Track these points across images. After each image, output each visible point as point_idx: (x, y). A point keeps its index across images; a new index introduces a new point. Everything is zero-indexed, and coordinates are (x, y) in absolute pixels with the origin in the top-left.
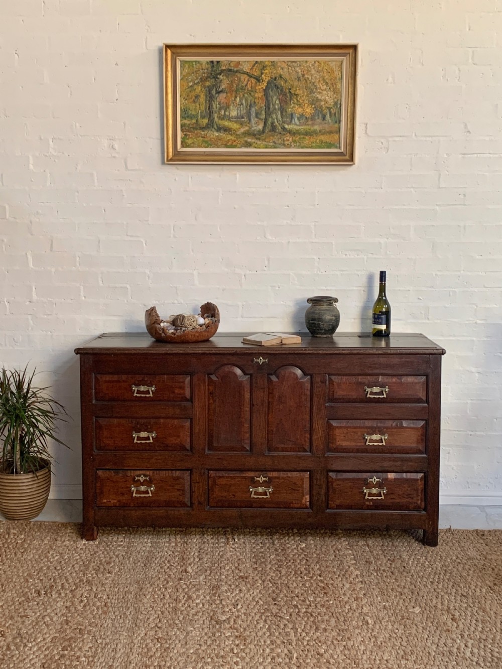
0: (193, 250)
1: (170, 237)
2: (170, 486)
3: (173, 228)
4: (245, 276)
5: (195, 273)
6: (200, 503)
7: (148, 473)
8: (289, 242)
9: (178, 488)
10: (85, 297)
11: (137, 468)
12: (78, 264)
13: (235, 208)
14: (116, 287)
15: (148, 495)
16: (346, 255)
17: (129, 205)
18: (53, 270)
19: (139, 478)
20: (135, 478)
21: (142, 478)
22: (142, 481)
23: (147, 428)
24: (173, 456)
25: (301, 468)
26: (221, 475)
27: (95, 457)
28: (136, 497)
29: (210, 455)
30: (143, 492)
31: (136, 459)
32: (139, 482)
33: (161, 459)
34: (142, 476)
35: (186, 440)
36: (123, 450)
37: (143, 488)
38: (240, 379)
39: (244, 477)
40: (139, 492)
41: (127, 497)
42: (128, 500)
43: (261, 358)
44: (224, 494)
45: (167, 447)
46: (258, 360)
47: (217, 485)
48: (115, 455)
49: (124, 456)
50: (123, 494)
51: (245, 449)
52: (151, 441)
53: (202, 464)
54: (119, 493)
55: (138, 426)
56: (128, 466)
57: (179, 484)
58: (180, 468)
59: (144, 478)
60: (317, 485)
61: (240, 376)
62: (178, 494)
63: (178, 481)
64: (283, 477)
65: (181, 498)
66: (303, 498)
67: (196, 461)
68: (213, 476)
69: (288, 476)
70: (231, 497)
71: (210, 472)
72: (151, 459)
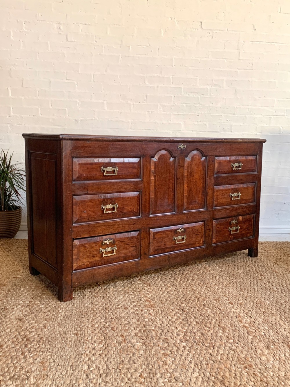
0: (104, 89)
1: (91, 81)
2: (127, 245)
3: (92, 76)
4: (133, 105)
5: (105, 102)
6: (145, 254)
7: (112, 236)
8: (158, 86)
9: (132, 245)
10: (41, 114)
11: (104, 234)
12: (37, 95)
13: (128, 66)
14: (59, 109)
15: (113, 254)
16: (189, 95)
17: (68, 62)
18: (23, 98)
19: (106, 242)
21: (108, 241)
22: (108, 244)
23: (111, 201)
24: (129, 221)
25: (201, 220)
26: (157, 231)
27: (73, 229)
28: (105, 257)
29: (152, 217)
30: (109, 253)
31: (104, 227)
32: (106, 245)
33: (121, 224)
34: (108, 240)
35: (137, 208)
36: (94, 221)
37: (109, 249)
38: (170, 160)
39: (171, 231)
40: (107, 253)
41: (97, 258)
42: (98, 261)
43: (182, 145)
44: (159, 244)
45: (124, 215)
46: (181, 146)
47: (156, 239)
48: (89, 225)
49: (96, 225)
50: (94, 257)
51: (172, 211)
52: (116, 211)
53: (147, 225)
54: (91, 256)
55: (106, 200)
56: (98, 233)
57: (133, 242)
58: (133, 230)
59: (110, 241)
60: (208, 229)
61: (170, 158)
62: (132, 250)
63: (132, 240)
64: (191, 227)
65: (134, 253)
66: (201, 240)
67: (144, 222)
68: (153, 232)
69: (194, 226)
70: (163, 246)
71: (151, 230)
72: (114, 225)
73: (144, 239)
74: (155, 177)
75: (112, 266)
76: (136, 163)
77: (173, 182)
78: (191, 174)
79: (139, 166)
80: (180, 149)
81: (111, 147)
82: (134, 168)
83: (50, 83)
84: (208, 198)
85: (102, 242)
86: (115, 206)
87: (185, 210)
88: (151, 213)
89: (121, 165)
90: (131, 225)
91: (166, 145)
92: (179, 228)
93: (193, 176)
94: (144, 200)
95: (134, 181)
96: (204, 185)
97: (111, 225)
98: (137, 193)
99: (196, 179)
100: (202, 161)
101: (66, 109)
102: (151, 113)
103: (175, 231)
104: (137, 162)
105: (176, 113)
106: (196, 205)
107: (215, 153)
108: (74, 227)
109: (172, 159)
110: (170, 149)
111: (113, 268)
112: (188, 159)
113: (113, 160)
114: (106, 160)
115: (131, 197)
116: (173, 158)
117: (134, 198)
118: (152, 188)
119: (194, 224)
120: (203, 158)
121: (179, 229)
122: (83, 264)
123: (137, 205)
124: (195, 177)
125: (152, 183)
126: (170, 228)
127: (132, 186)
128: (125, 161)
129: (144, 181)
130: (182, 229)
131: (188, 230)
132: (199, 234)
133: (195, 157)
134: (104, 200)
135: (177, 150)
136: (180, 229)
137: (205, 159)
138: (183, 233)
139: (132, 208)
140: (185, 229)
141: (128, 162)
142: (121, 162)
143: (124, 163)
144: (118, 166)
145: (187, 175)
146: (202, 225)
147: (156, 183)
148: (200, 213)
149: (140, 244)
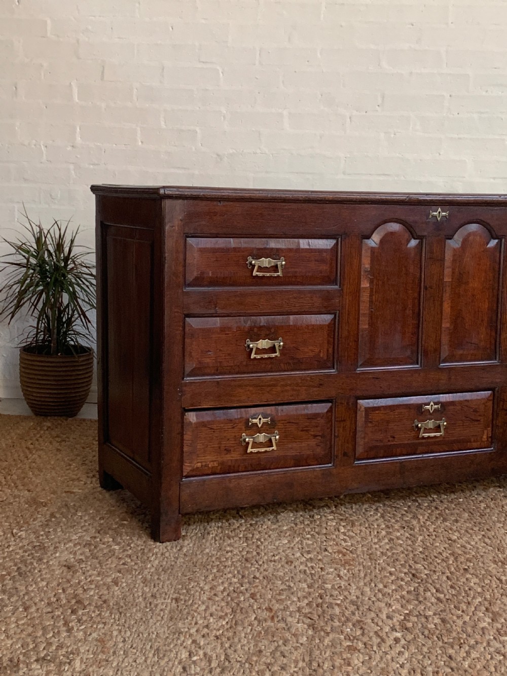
0: (283, 82)
1: (255, 65)
2: (302, 431)
3: (258, 53)
4: (350, 118)
5: (285, 113)
6: (345, 454)
7: (268, 410)
9: (315, 433)
10: (142, 142)
11: (251, 404)
12: (135, 98)
13: (341, 26)
14: (182, 130)
15: (271, 448)
17: (203, 21)
18: (103, 105)
19: (255, 421)
21: (260, 419)
22: (260, 426)
23: (270, 332)
24: (309, 379)
25: (484, 386)
26: (375, 405)
27: (184, 388)
28: (251, 452)
29: (363, 373)
30: (261, 445)
31: (251, 389)
32: (255, 428)
33: (290, 385)
34: (260, 417)
35: (328, 350)
36: (230, 373)
37: (261, 437)
38: (409, 246)
39: (408, 406)
40: (256, 445)
41: (235, 456)
42: (236, 460)
43: (440, 210)
44: (380, 436)
45: (298, 365)
46: (436, 214)
47: (371, 422)
48: (218, 382)
49: (233, 383)
50: (228, 451)
51: (411, 361)
52: (277, 354)
53: (351, 389)
54: (223, 448)
55: (256, 330)
56: (239, 401)
57: (317, 427)
58: (318, 398)
59: (263, 420)
60: (503, 409)
61: (408, 241)
62: (315, 443)
63: (316, 421)
64: (460, 402)
65: (319, 450)
66: (483, 432)
67: (343, 384)
68: (365, 408)
69: (466, 400)
70: (389, 441)
71: (360, 402)
72: (274, 385)
73: (344, 421)
74: (371, 282)
75: (269, 475)
76: (326, 251)
77: (416, 295)
78: (460, 278)
79: (335, 258)
80: (434, 221)
81: (270, 214)
82: (322, 261)
83: (163, 69)
84: (504, 336)
85: (248, 421)
86: (277, 345)
87: (444, 362)
88: (360, 363)
89: (291, 254)
90: (314, 387)
91: (400, 211)
92: (430, 402)
93: (467, 283)
94: (345, 333)
95: (321, 291)
96: (495, 305)
98: (328, 318)
99: (474, 289)
100: (489, 248)
101: (198, 129)
102: (392, 136)
103: (419, 407)
104: (329, 247)
105: (456, 136)
106: (472, 352)
108: (186, 385)
109: (413, 243)
110: (410, 219)
111: (273, 479)
112: (455, 243)
113: (273, 244)
114: (258, 243)
115: (313, 325)
116: (417, 241)
117: (321, 327)
118: (364, 308)
119: (468, 396)
120: (493, 243)
121: (428, 404)
122: (204, 464)
123: (328, 343)
124: (471, 285)
125: (365, 297)
126: (407, 400)
127: (317, 301)
128: (302, 246)
129: (345, 291)
130: (435, 404)
131: (452, 407)
132: (479, 418)
133: (471, 238)
134: (251, 329)
135: (427, 223)
136: (432, 403)
137: (497, 243)
138: (437, 414)
139: (317, 350)
140: (444, 405)
141: (308, 247)
142: (293, 246)
143: (298, 250)
144: (284, 257)
145: (450, 280)
146: (488, 399)
147: (374, 297)
148: (483, 369)
149: (333, 432)
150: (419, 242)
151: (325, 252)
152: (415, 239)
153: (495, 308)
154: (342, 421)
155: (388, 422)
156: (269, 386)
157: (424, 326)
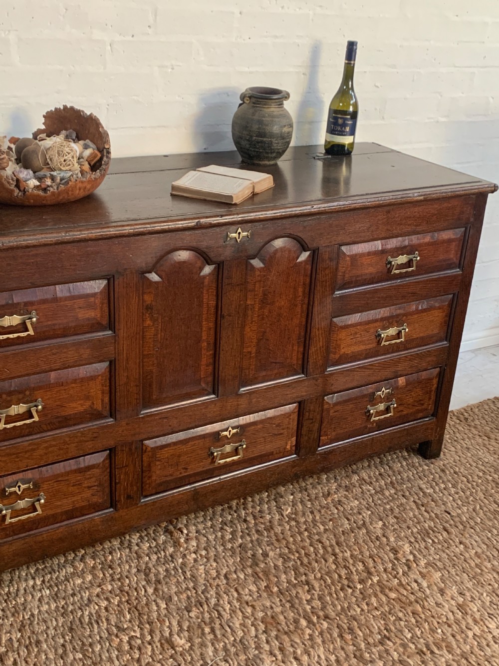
2: (73, 486)
6: (129, 497)
7: (29, 475)
9: (89, 485)
11: (6, 473)
15: (35, 514)
19: (13, 489)
20: (6, 491)
21: (20, 486)
22: (19, 493)
23: (23, 395)
24: (80, 435)
25: (290, 401)
26: (164, 443)
28: (11, 523)
29: (148, 415)
30: (22, 512)
31: (3, 459)
32: (13, 496)
33: (54, 446)
34: (19, 484)
35: (102, 401)
37: (22, 504)
38: (202, 274)
39: (203, 437)
40: (16, 514)
43: (240, 230)
44: (169, 471)
45: (65, 422)
46: (234, 235)
47: (159, 460)
51: (206, 392)
52: (35, 419)
53: (134, 434)
55: (4, 396)
57: (91, 478)
58: (91, 451)
59: (23, 487)
60: (309, 419)
61: (201, 269)
62: (90, 494)
63: (89, 473)
64: (262, 422)
65: (95, 499)
66: (287, 443)
67: (123, 431)
68: (152, 448)
69: (268, 418)
70: (181, 473)
71: (146, 442)
72: (33, 450)
73: (127, 466)
74: (155, 320)
75: (35, 535)
76: (94, 295)
77: (211, 325)
79: (106, 301)
80: (233, 242)
81: (9, 265)
82: (91, 306)
84: (313, 350)
85: (3, 491)
86: (33, 409)
87: (245, 386)
88: (143, 407)
89: (43, 306)
90: (88, 441)
91: (188, 237)
92: (227, 427)
93: (272, 303)
94: (123, 380)
95: (89, 340)
97: (26, 452)
98: (101, 366)
99: (280, 308)
100: (299, 262)
103: (216, 436)
104: (97, 290)
106: (276, 371)
107: (340, 238)
109: (207, 270)
110: (203, 245)
111: (40, 539)
112: (257, 264)
113: (18, 297)
115: (82, 378)
116: (212, 267)
117: (92, 378)
118: (148, 348)
119: (270, 413)
120: (304, 256)
121: (226, 430)
123: (103, 393)
124: (277, 304)
125: (148, 337)
126: (202, 431)
127: (86, 353)
128: (59, 295)
129: (121, 336)
130: (233, 428)
131: (253, 428)
132: (282, 431)
133: (278, 255)
135: (225, 247)
136: (230, 429)
137: (309, 256)
138: (237, 438)
139: (88, 403)
140: (242, 428)
141: (68, 295)
142: (49, 296)
143: (55, 300)
144: (36, 310)
145: (253, 303)
146: (293, 412)
147: (159, 335)
148: (289, 386)
149: (114, 479)
150: (215, 268)
151: (92, 297)
152: (209, 265)
153: (304, 323)
154: (123, 467)
155: (179, 456)
156: (28, 451)
157: (221, 356)
